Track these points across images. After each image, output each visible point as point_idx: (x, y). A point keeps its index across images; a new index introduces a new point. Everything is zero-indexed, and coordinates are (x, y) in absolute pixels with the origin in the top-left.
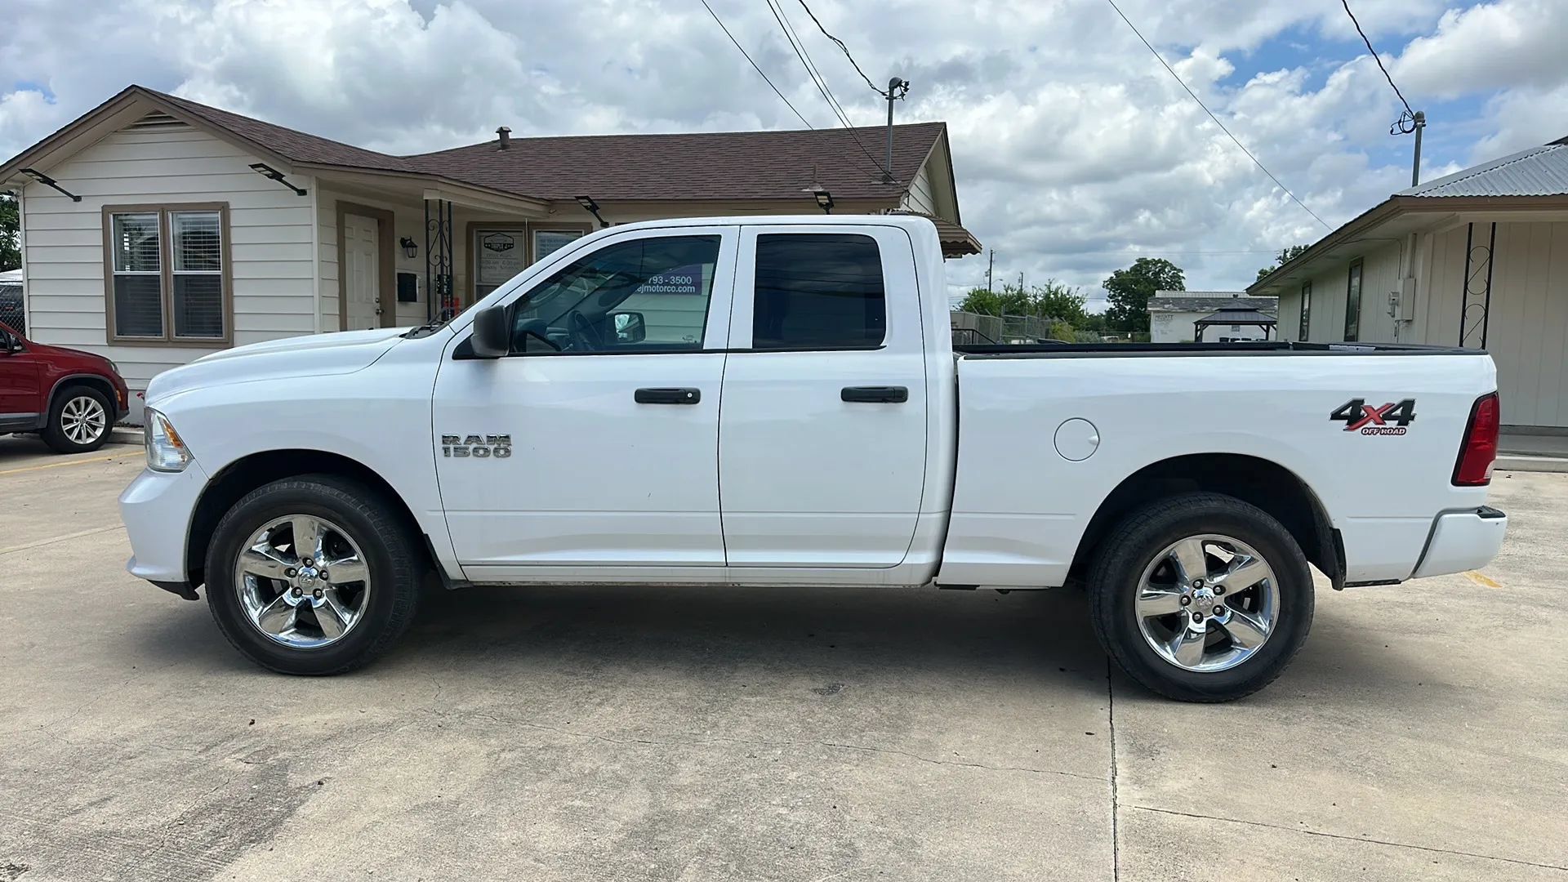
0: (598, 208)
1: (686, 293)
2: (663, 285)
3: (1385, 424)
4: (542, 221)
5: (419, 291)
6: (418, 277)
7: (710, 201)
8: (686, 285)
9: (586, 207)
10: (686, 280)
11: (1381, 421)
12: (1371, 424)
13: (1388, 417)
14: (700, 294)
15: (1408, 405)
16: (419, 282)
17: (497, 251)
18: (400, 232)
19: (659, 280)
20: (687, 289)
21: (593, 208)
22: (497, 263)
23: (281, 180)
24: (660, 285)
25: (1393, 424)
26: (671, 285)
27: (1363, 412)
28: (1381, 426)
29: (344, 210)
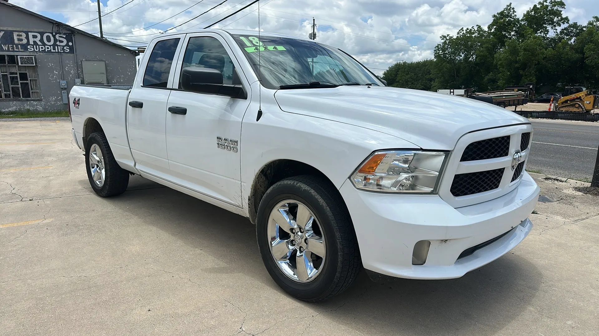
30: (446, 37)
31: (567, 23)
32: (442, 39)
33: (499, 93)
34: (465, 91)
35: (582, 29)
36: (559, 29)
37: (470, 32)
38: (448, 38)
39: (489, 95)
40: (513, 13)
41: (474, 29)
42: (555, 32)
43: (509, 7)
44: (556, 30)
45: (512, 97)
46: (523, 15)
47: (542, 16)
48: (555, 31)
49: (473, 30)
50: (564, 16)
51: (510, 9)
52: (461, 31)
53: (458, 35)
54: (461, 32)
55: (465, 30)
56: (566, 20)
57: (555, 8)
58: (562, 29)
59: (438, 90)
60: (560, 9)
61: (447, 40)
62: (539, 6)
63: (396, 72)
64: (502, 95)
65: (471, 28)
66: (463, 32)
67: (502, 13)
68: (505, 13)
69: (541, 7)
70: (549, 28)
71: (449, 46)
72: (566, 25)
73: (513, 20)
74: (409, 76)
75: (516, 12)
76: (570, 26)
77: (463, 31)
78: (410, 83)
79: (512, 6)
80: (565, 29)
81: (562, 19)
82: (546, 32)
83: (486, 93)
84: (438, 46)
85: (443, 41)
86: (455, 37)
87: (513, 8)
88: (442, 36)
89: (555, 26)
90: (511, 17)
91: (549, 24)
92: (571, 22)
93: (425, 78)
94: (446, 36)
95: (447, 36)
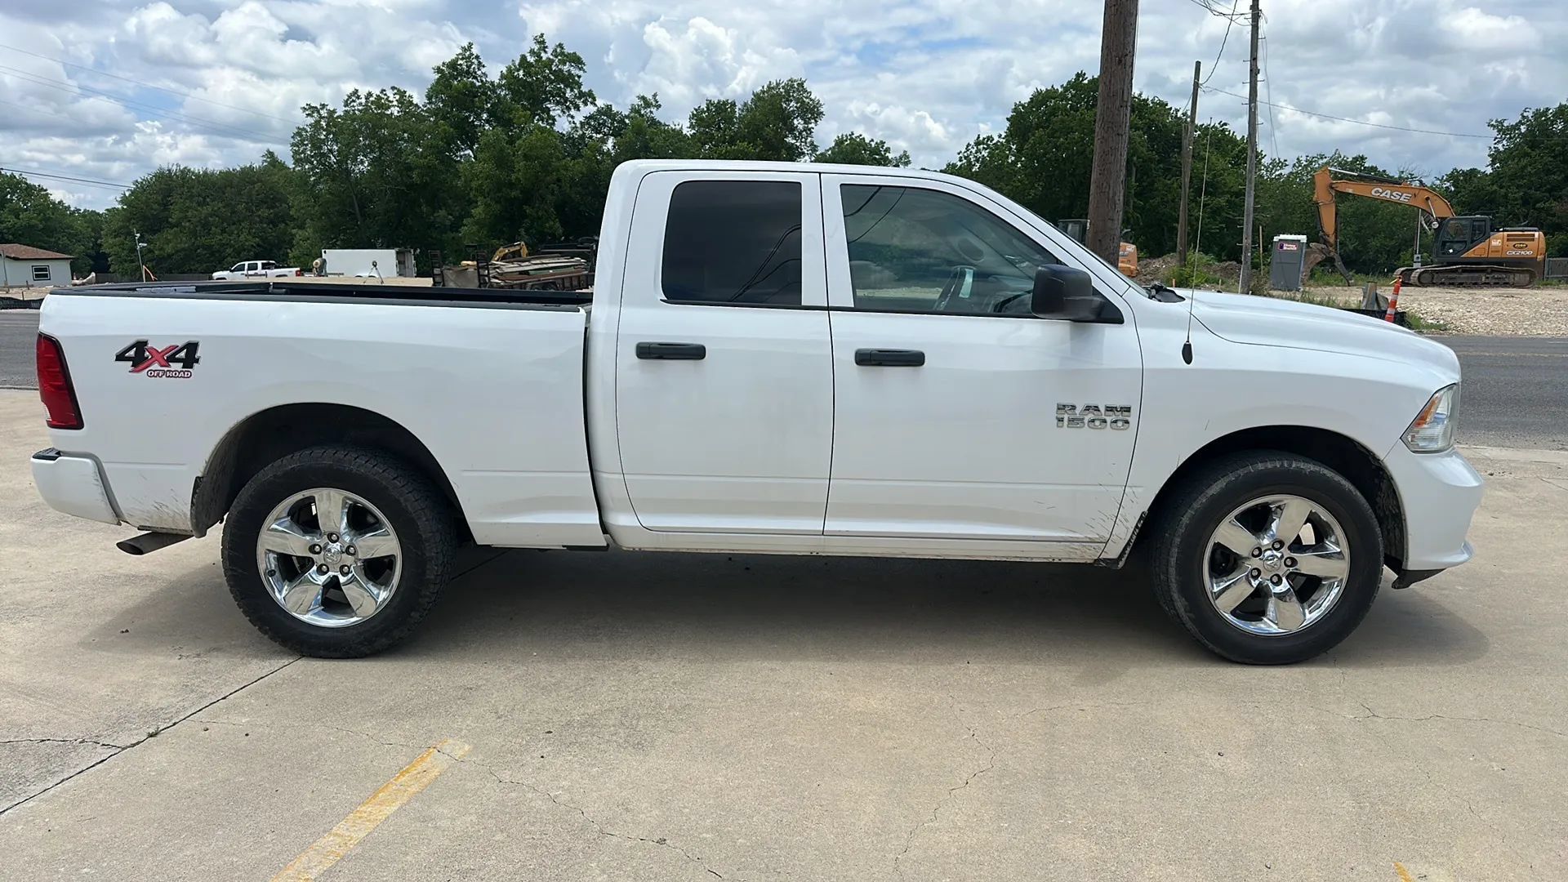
30: (318, 112)
31: (591, 103)
32: (308, 115)
33: (538, 262)
34: (397, 253)
35: (622, 121)
36: (579, 117)
37: (381, 103)
38: (324, 113)
39: (521, 266)
40: (479, 69)
41: (385, 95)
42: (570, 122)
43: (468, 53)
44: (572, 117)
45: (559, 271)
46: (500, 74)
47: (540, 83)
48: (570, 119)
49: (386, 97)
50: (584, 89)
51: (469, 57)
52: (354, 98)
53: (346, 108)
54: (354, 101)
55: (363, 96)
56: (589, 97)
57: (566, 68)
58: (586, 117)
59: (323, 251)
60: (574, 71)
61: (321, 117)
62: (531, 59)
63: (165, 197)
64: (545, 266)
65: (378, 93)
66: (360, 100)
67: (453, 65)
68: (461, 65)
69: (536, 61)
70: (556, 111)
71: (332, 136)
72: (590, 109)
73: (480, 84)
74: (206, 210)
75: (484, 66)
76: (599, 111)
77: (358, 97)
78: (219, 231)
79: (475, 51)
80: (591, 117)
81: (582, 95)
82: (550, 121)
83: (512, 263)
84: (299, 134)
85: (311, 120)
86: (340, 112)
87: (477, 57)
88: (307, 107)
89: (569, 108)
90: (475, 78)
91: (558, 103)
92: (600, 103)
93: (259, 216)
94: (319, 107)
95: (321, 109)
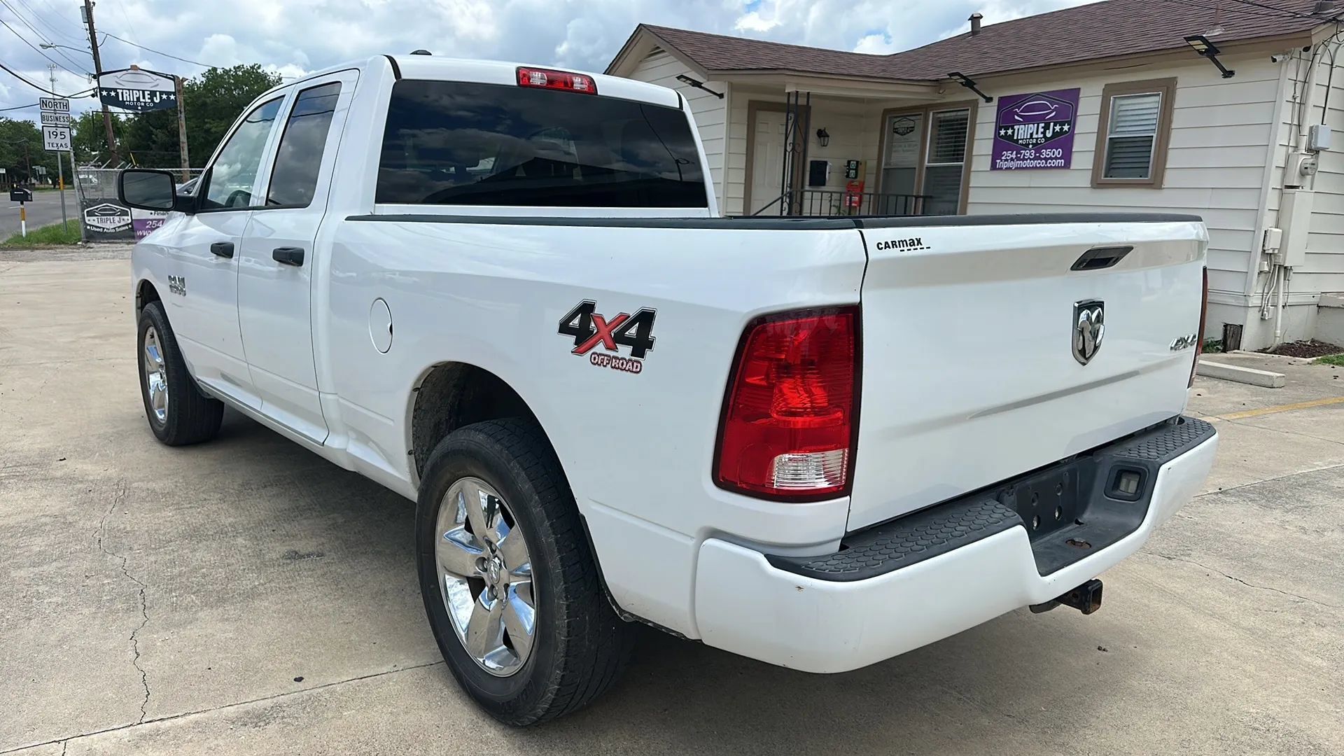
0: (975, 84)
1: (1055, 167)
2: (1034, 159)
3: (615, 349)
4: (939, 102)
5: (829, 176)
6: (829, 164)
7: (1082, 63)
8: (1056, 158)
9: (962, 83)
10: (1056, 153)
11: (611, 343)
12: (600, 348)
13: (620, 339)
14: (1069, 168)
15: (646, 318)
16: (830, 169)
17: (902, 135)
18: (815, 125)
19: (1030, 155)
20: (1057, 162)
21: (969, 83)
22: (901, 146)
23: (701, 87)
24: (1031, 160)
25: (625, 351)
26: (1041, 159)
27: (593, 325)
28: (612, 353)
29: (755, 108)
